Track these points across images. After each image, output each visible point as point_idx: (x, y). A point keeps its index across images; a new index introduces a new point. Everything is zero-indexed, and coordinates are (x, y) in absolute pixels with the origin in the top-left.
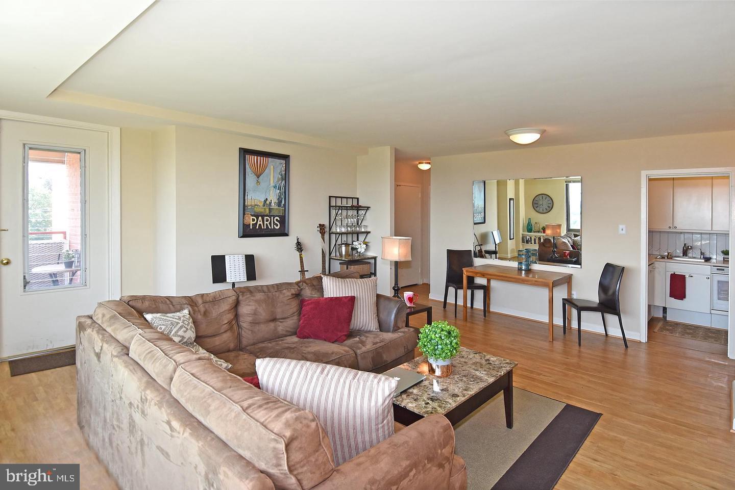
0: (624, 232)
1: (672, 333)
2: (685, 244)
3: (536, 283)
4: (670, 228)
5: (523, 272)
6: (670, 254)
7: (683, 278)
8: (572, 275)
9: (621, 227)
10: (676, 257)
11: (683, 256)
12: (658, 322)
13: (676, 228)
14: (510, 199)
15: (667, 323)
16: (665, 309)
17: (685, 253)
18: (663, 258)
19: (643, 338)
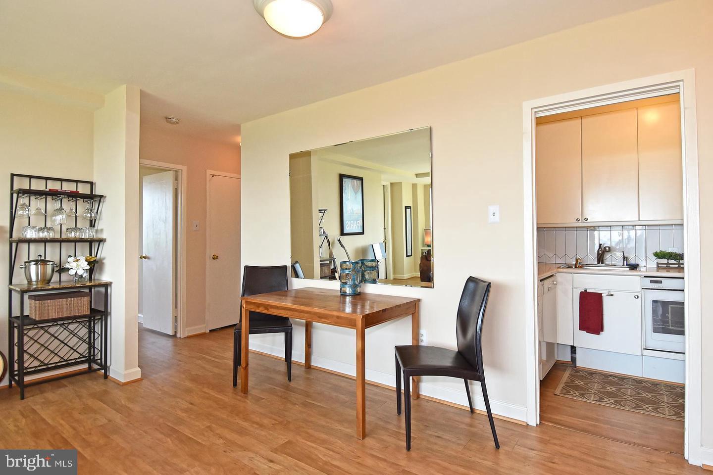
0: (497, 218)
1: (583, 395)
2: (600, 245)
3: (338, 320)
4: (578, 220)
5: (348, 299)
6: (579, 261)
7: (598, 298)
8: (419, 300)
9: (492, 209)
10: (588, 265)
11: (598, 263)
12: (565, 370)
13: (586, 219)
14: (406, 208)
15: (577, 372)
16: (573, 349)
17: (601, 259)
18: (570, 267)
19: (533, 419)
